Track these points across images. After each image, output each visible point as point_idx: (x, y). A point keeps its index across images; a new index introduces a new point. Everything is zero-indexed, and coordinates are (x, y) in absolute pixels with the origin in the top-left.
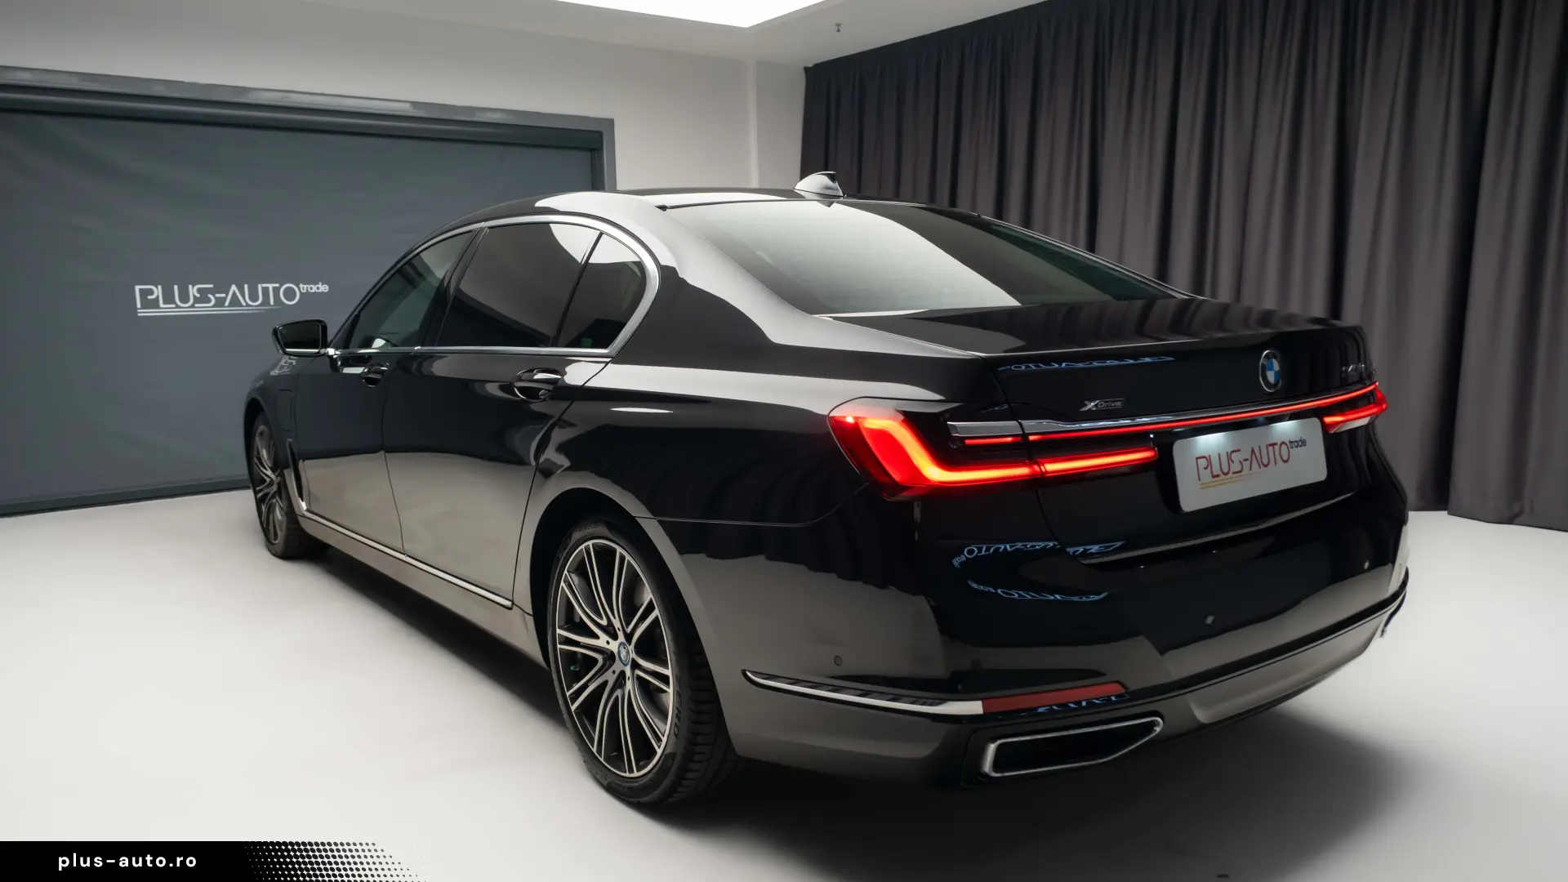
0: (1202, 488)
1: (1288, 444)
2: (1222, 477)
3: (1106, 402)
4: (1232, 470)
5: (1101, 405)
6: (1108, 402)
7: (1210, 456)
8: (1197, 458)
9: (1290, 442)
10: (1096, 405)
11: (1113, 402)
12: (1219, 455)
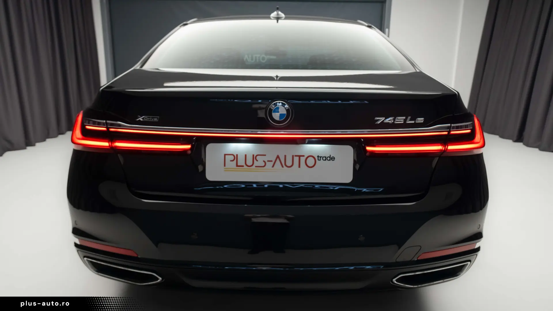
0: (225, 171)
1: (317, 158)
2: (245, 167)
3: (148, 117)
4: (255, 164)
5: (146, 118)
6: (150, 117)
7: (237, 155)
8: (225, 155)
9: (318, 157)
10: (143, 119)
11: (153, 118)
12: (246, 155)
